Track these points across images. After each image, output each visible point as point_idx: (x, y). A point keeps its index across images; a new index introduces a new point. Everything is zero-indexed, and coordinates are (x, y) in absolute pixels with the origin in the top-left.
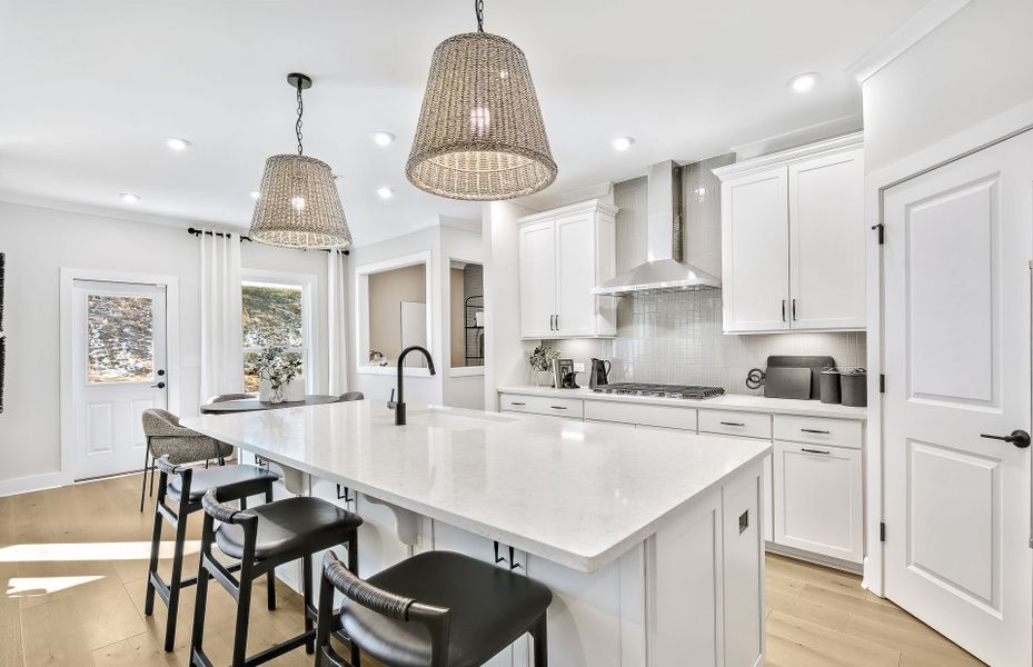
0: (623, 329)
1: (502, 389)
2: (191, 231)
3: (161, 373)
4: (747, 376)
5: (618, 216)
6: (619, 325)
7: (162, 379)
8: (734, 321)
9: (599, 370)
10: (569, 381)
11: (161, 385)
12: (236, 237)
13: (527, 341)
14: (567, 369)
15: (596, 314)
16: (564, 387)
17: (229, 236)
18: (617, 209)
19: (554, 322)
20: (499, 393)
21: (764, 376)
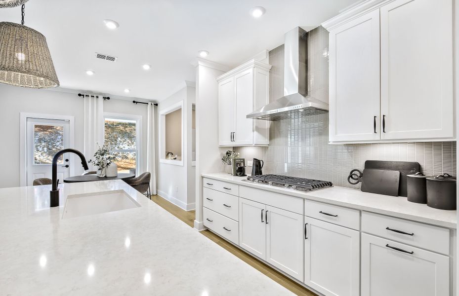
0: (273, 141)
1: (204, 174)
2: (80, 95)
3: (67, 160)
4: (349, 174)
5: (271, 71)
6: (271, 137)
7: (67, 163)
8: (337, 134)
9: (257, 166)
10: (240, 171)
11: (67, 166)
12: (101, 98)
13: (222, 148)
14: (240, 164)
15: (253, 131)
16: (237, 175)
17: (97, 97)
18: (270, 67)
19: (232, 137)
20: (203, 177)
21: (361, 175)
